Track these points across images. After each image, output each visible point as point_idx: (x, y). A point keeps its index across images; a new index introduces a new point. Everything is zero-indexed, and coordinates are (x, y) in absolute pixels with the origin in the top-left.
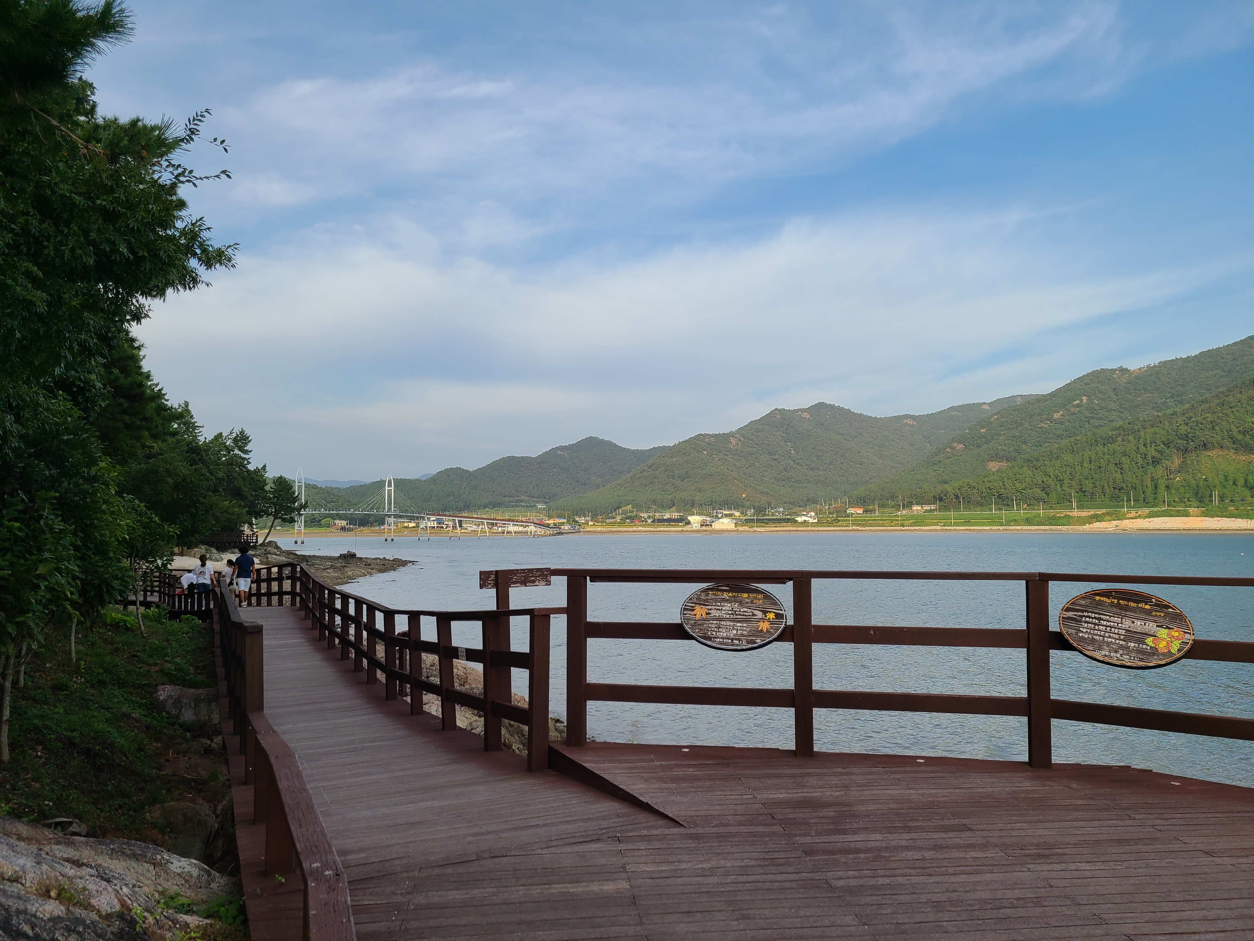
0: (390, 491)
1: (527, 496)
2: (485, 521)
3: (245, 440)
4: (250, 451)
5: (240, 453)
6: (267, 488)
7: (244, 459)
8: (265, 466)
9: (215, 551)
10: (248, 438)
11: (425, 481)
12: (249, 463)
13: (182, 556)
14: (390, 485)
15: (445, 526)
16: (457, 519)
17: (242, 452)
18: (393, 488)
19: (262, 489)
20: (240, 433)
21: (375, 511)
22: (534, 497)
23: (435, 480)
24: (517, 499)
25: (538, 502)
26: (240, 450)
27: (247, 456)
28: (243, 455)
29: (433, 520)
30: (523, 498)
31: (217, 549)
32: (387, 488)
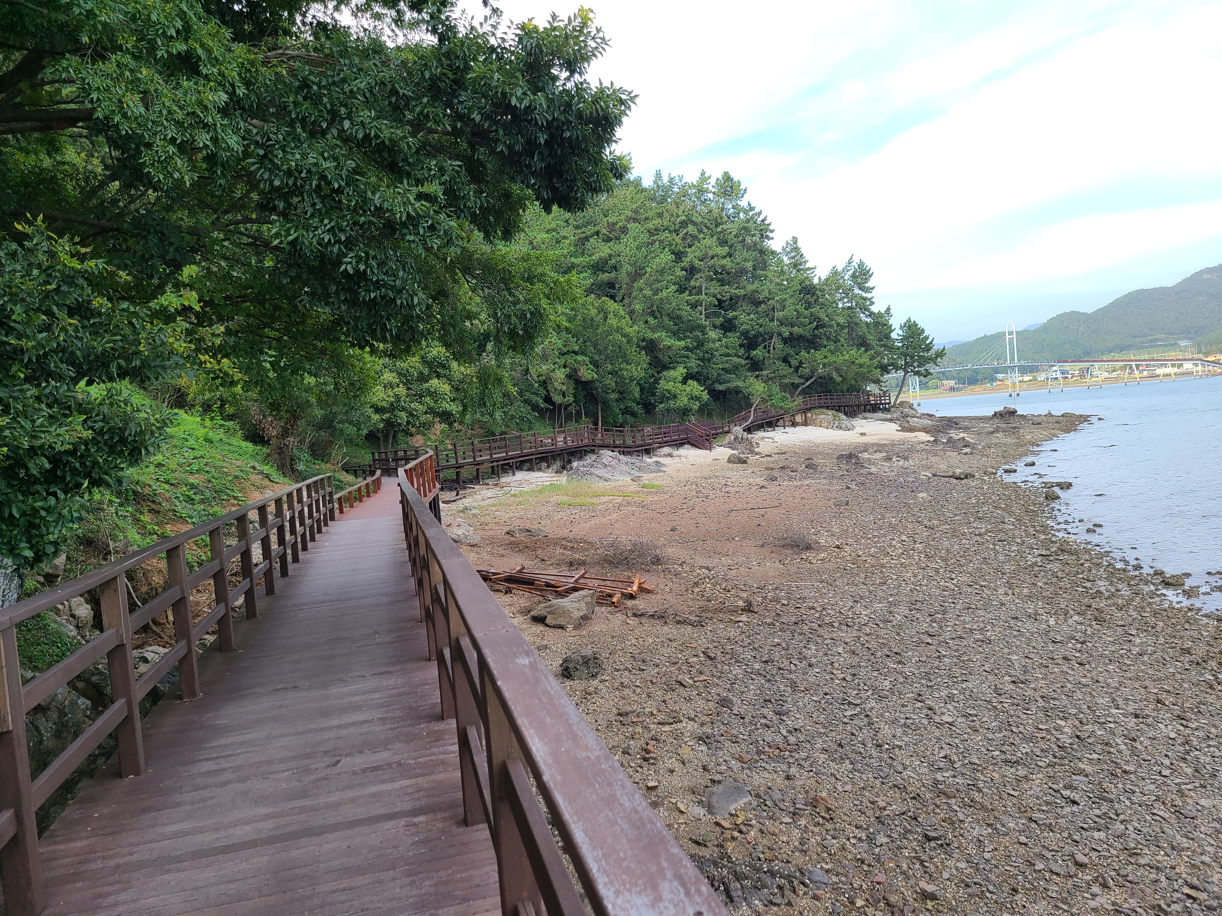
0: (1011, 340)
1: (1165, 334)
3: (865, 274)
4: (872, 289)
5: (860, 292)
6: (894, 335)
7: (865, 299)
8: (888, 309)
9: (844, 417)
10: (868, 272)
11: (1035, 331)
12: (872, 303)
13: (806, 425)
15: (1070, 376)
17: (863, 290)
18: (1014, 336)
19: (888, 337)
20: (859, 266)
22: (1174, 334)
23: (1045, 328)
24: (1151, 338)
25: (1180, 339)
26: (860, 289)
27: (869, 295)
28: (864, 295)
30: (1158, 336)
31: (846, 414)
32: (1008, 337)
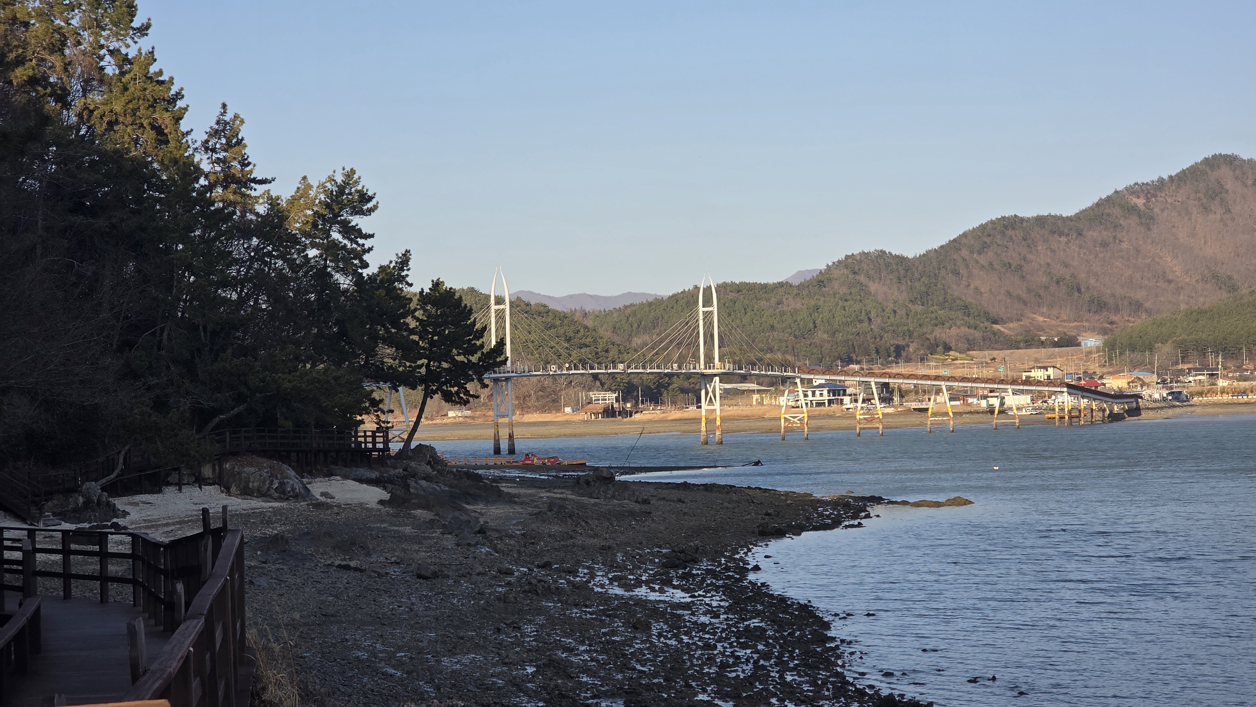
0: (708, 316)
2: (943, 385)
14: (708, 302)
16: (872, 381)
18: (715, 309)
21: (675, 366)
29: (821, 386)
32: (701, 309)
